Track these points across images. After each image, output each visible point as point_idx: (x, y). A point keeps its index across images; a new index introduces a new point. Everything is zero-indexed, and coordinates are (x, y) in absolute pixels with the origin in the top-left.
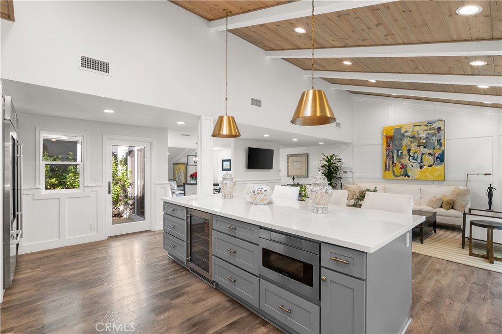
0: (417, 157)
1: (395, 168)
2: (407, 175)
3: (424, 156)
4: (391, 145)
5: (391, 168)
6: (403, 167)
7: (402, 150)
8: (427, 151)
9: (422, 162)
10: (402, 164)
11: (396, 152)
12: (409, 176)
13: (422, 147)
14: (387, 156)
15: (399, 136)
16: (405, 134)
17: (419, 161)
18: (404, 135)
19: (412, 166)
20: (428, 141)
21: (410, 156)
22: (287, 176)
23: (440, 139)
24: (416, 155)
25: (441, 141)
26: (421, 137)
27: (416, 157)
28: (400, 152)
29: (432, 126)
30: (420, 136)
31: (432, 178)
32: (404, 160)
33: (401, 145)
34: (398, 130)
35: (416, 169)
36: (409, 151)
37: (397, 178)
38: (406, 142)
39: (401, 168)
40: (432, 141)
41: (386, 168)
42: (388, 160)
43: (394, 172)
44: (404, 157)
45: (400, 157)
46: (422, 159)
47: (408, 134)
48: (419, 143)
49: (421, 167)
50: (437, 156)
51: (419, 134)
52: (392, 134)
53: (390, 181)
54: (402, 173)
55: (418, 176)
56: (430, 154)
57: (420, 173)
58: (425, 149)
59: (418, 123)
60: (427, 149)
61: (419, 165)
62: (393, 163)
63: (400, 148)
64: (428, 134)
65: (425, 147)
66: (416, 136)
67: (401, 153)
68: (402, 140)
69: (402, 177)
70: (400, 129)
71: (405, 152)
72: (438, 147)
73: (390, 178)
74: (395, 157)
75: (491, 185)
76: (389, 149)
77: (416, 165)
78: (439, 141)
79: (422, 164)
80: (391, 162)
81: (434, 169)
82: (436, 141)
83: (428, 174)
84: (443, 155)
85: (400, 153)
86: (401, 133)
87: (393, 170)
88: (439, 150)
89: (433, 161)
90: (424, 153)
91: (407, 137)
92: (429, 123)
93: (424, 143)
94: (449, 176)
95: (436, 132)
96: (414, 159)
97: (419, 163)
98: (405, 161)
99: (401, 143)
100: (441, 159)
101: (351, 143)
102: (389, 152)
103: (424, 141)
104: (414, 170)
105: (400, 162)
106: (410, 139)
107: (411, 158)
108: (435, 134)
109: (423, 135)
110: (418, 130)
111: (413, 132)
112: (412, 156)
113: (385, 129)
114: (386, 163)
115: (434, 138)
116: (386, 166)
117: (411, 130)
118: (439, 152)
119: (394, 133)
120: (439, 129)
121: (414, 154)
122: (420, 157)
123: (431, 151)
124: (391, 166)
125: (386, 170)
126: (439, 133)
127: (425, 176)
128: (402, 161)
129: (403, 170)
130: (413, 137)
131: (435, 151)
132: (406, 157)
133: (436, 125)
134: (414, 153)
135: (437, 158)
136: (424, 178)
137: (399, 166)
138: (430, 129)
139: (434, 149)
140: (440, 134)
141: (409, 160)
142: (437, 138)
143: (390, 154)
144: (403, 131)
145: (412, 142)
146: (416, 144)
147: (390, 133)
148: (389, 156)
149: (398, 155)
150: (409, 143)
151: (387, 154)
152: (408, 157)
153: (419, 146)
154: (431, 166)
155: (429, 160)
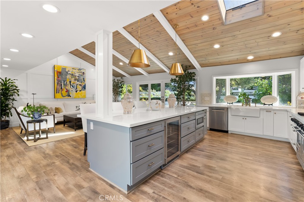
0: (74, 86)
1: (63, 91)
2: (69, 96)
4: (60, 77)
5: (60, 92)
6: (67, 91)
7: (66, 81)
9: (76, 89)
10: (67, 89)
11: (63, 82)
12: (70, 96)
14: (58, 84)
15: (65, 73)
17: (75, 88)
18: (67, 73)
19: (72, 91)
21: (71, 85)
24: (74, 85)
28: (65, 82)
29: (81, 71)
30: (76, 75)
31: (81, 97)
34: (64, 69)
36: (70, 82)
37: (64, 98)
38: (69, 77)
39: (66, 92)
40: (81, 79)
41: (56, 91)
42: (58, 86)
43: (62, 94)
44: (67, 85)
45: (65, 85)
46: (76, 87)
47: (70, 72)
48: (75, 78)
49: (76, 92)
52: (60, 70)
53: (60, 100)
54: (67, 95)
56: (80, 85)
57: (76, 95)
58: (78, 82)
59: (75, 68)
61: (75, 90)
62: (61, 88)
63: (65, 80)
64: (79, 74)
65: (78, 81)
66: (74, 75)
68: (66, 75)
69: (67, 97)
70: (65, 69)
71: (68, 83)
72: (83, 82)
73: (59, 98)
74: (63, 85)
76: (59, 80)
77: (74, 90)
78: (84, 79)
80: (60, 88)
81: (82, 93)
84: (85, 85)
85: (65, 83)
86: (66, 71)
89: (81, 89)
91: (69, 74)
92: (79, 69)
94: (87, 96)
95: (82, 74)
96: (73, 87)
98: (68, 87)
99: (66, 77)
100: (84, 87)
102: (59, 81)
103: (78, 78)
104: (73, 93)
105: (65, 88)
107: (71, 86)
109: (77, 75)
110: (75, 71)
113: (56, 67)
114: (57, 88)
115: (82, 77)
117: (72, 71)
118: (84, 84)
119: (62, 70)
120: (84, 73)
122: (76, 86)
123: (80, 84)
124: (60, 90)
127: (78, 96)
128: (67, 88)
129: (67, 93)
130: (72, 75)
131: (82, 83)
133: (83, 71)
134: (73, 84)
135: (83, 87)
136: (78, 97)
137: (65, 90)
138: (80, 72)
139: (82, 82)
140: (84, 75)
143: (60, 83)
144: (67, 70)
145: (72, 77)
146: (74, 79)
147: (59, 69)
148: (59, 84)
149: (64, 84)
150: (70, 77)
151: (57, 82)
152: (70, 85)
153: (75, 80)
154: (80, 91)
155: (79, 88)
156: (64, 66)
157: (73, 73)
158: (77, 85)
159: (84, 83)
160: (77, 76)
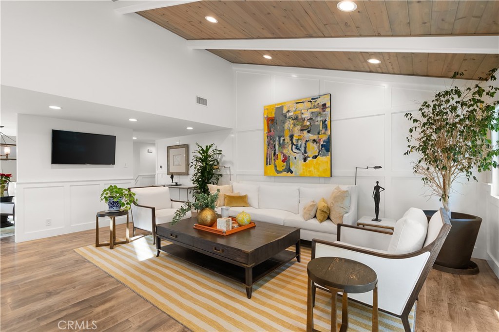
0: (301, 145)
1: (277, 161)
2: (289, 170)
3: (308, 143)
4: (272, 129)
5: (273, 161)
6: (286, 159)
7: (284, 136)
8: (311, 136)
9: (305, 152)
10: (284, 156)
11: (277, 139)
12: (292, 172)
13: (306, 131)
14: (268, 145)
15: (281, 118)
16: (287, 114)
17: (303, 151)
18: (286, 116)
19: (295, 158)
20: (312, 123)
21: (293, 144)
22: (168, 174)
23: (326, 120)
24: (299, 143)
25: (326, 122)
26: (304, 118)
27: (299, 146)
28: (282, 139)
29: (317, 103)
30: (304, 116)
31: (316, 174)
32: (287, 149)
33: (283, 130)
34: (279, 109)
35: (300, 162)
36: (292, 137)
37: (279, 175)
38: (289, 124)
39: (283, 161)
40: (316, 123)
41: (268, 162)
42: (269, 150)
43: (276, 167)
44: (286, 146)
45: (282, 146)
46: (305, 148)
47: (291, 114)
48: (302, 126)
49: (305, 160)
50: (322, 143)
51: (303, 114)
52: (273, 115)
53: (273, 179)
54: (284, 167)
55: (302, 171)
56: (314, 140)
57: (304, 168)
58: (309, 134)
59: (301, 100)
60: (312, 134)
61: (302, 157)
62: (275, 154)
63: (282, 134)
64: (312, 113)
65: (309, 132)
66: (300, 117)
67: (284, 140)
68: (284, 123)
69: (285, 173)
70: (281, 108)
71: (288, 139)
72: (323, 131)
73: (272, 175)
74: (277, 146)
76: (270, 136)
77: (300, 156)
78: (324, 122)
79: (306, 155)
80: (273, 152)
81: (319, 162)
82: (321, 122)
83: (312, 169)
84: (329, 141)
85: (282, 141)
86: (282, 114)
87: (275, 164)
88: (324, 135)
89: (318, 151)
90: (308, 139)
91: (289, 118)
92: (313, 99)
93: (307, 126)
94: (336, 171)
95: (321, 111)
96: (297, 148)
97: (303, 154)
98: (288, 151)
99: (284, 127)
100: (327, 147)
101: (231, 129)
102: (271, 139)
103: (308, 123)
104: (298, 165)
105: (282, 153)
106: (293, 121)
107: (294, 147)
108: (320, 113)
109: (307, 115)
110: (301, 108)
111: (295, 111)
112: (295, 143)
113: (266, 109)
114: (267, 154)
115: (319, 119)
116: (267, 158)
117: (294, 109)
118: (324, 138)
119: (275, 114)
120: (324, 105)
121: (297, 142)
122: (303, 145)
123: (315, 137)
124: (273, 158)
125: (267, 164)
126: (324, 111)
127: (310, 171)
128: (285, 151)
129: (285, 163)
130: (296, 118)
131: (320, 136)
132: (288, 146)
133: (321, 101)
134: (297, 140)
135: (322, 146)
136: (308, 175)
137: (281, 158)
138: (315, 107)
139: (319, 133)
140: (326, 113)
141: (292, 150)
142: (322, 119)
143: (272, 142)
144: (285, 111)
145: (295, 125)
146: (299, 127)
147: (271, 113)
148: (270, 145)
149: (279, 143)
150: (292, 126)
151: (268, 142)
152: (291, 145)
153: (302, 130)
154: (315, 157)
155: (313, 149)
156: (279, 104)
157: (298, 113)
158: (307, 141)
159: (324, 133)
160: (306, 119)
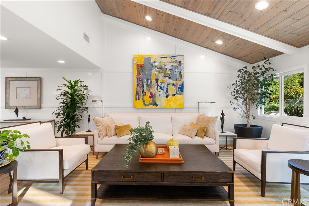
0: (164, 87)
1: (145, 97)
2: (155, 104)
3: (169, 86)
4: (141, 73)
5: (141, 97)
6: (152, 96)
7: (151, 79)
8: (171, 81)
9: (167, 92)
10: (151, 93)
11: (146, 81)
12: (157, 105)
13: (168, 78)
14: (138, 85)
15: (149, 66)
16: (154, 64)
17: (165, 91)
18: (152, 65)
19: (160, 95)
20: (172, 73)
21: (158, 85)
22: (6, 108)
23: (181, 72)
24: (163, 85)
25: (181, 73)
26: (167, 69)
27: (162, 87)
28: (149, 81)
29: (175, 60)
30: (166, 67)
31: (174, 106)
32: (153, 89)
33: (150, 75)
34: (148, 59)
35: (163, 98)
36: (157, 80)
37: (147, 107)
38: (155, 71)
39: (150, 97)
40: (175, 73)
41: (137, 97)
42: (139, 88)
43: (144, 101)
44: (153, 87)
45: (149, 86)
46: (167, 89)
47: (156, 64)
48: (165, 74)
49: (167, 97)
50: (178, 86)
51: (165, 65)
52: (142, 63)
53: (140, 110)
54: (151, 102)
55: (164, 104)
56: (173, 84)
57: (166, 102)
59: (164, 55)
60: (172, 80)
61: (165, 95)
62: (143, 92)
63: (149, 77)
64: (172, 66)
65: (170, 78)
66: (163, 67)
67: (151, 82)
68: (151, 70)
69: (151, 106)
70: (150, 59)
71: (154, 82)
72: (179, 78)
73: (140, 107)
74: (145, 86)
75: (223, 111)
76: (140, 78)
77: (163, 94)
78: (180, 73)
79: (168, 93)
80: (142, 90)
81: (176, 98)
82: (178, 73)
83: (172, 103)
84: (182, 85)
85: (149, 83)
86: (150, 63)
87: (143, 99)
88: (180, 81)
89: (176, 91)
90: (169, 83)
91: (155, 67)
92: (172, 57)
93: (169, 74)
94: (187, 105)
95: (178, 65)
96: (161, 88)
97: (165, 93)
98: (154, 90)
99: (151, 73)
100: (181, 89)
101: (100, 68)
102: (140, 81)
103: (169, 72)
104: (161, 100)
105: (149, 91)
106: (158, 69)
107: (159, 87)
108: (177, 67)
109: (168, 67)
110: (165, 62)
111: (160, 63)
112: (160, 85)
113: (135, 57)
114: (137, 91)
115: (177, 70)
116: (136, 95)
117: (159, 61)
118: (180, 83)
119: (144, 62)
120: (180, 62)
121: (161, 84)
122: (166, 87)
123: (174, 82)
124: (142, 95)
125: (136, 99)
126: (180, 66)
127: (170, 105)
128: (152, 90)
129: (152, 99)
130: (161, 68)
131: (177, 82)
132: (154, 87)
133: (178, 59)
134: (161, 83)
135: (179, 88)
136: (169, 107)
137: (148, 95)
138: (174, 62)
139: (176, 80)
140: (181, 67)
141: (157, 89)
142: (178, 71)
143: (141, 83)
144: (152, 61)
145: (159, 72)
146: (162, 74)
147: (141, 61)
148: (139, 85)
149: (147, 84)
150: (157, 73)
151: (137, 82)
152: (156, 86)
153: (165, 76)
154: (174, 95)
155: (172, 90)
156: (147, 56)
157: (162, 64)
158: (168, 84)
159: (180, 80)
160: (168, 69)
